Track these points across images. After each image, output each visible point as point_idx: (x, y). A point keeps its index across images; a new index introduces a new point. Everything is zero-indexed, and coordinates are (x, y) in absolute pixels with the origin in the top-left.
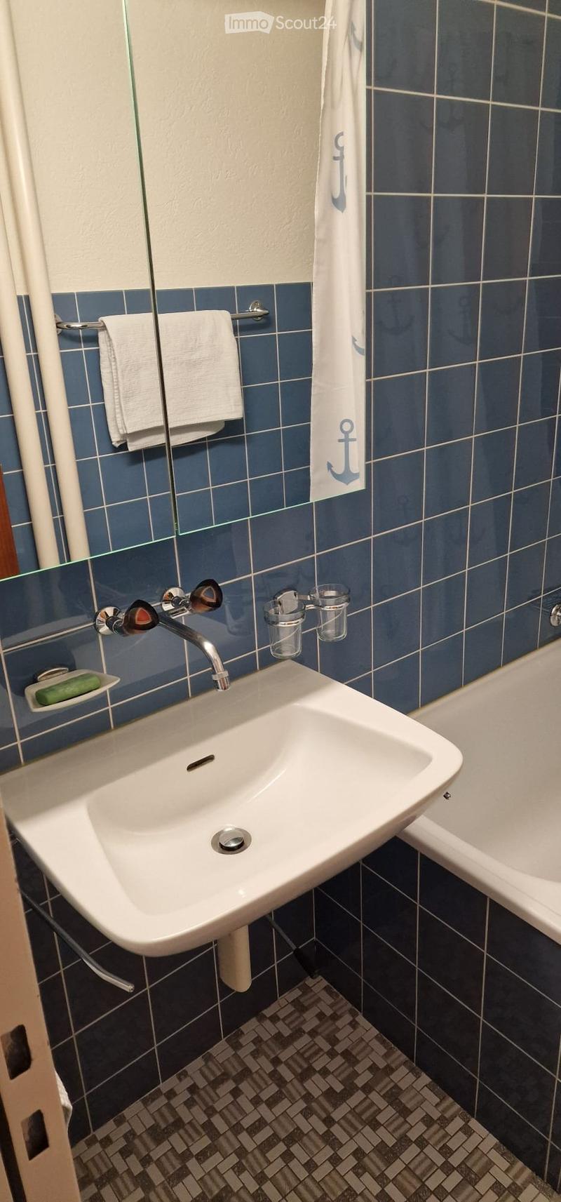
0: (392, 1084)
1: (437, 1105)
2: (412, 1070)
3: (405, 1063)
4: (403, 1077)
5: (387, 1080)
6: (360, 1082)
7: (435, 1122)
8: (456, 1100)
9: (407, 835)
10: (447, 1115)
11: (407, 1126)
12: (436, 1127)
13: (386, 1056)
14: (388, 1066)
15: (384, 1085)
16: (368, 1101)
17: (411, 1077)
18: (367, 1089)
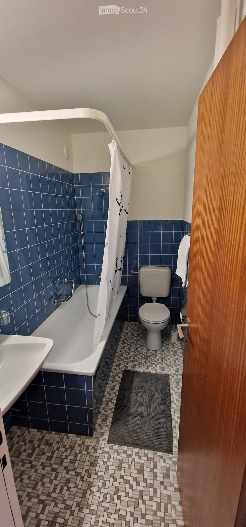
0: (45, 440)
1: (59, 437)
2: (50, 433)
3: (47, 433)
4: (48, 436)
5: (44, 440)
6: (36, 446)
7: (60, 441)
8: (63, 432)
9: (43, 369)
10: (62, 437)
11: (53, 448)
12: (60, 442)
13: (41, 434)
14: (43, 436)
15: (44, 441)
16: (40, 449)
17: (50, 435)
18: (39, 446)
